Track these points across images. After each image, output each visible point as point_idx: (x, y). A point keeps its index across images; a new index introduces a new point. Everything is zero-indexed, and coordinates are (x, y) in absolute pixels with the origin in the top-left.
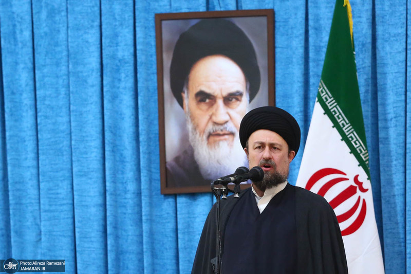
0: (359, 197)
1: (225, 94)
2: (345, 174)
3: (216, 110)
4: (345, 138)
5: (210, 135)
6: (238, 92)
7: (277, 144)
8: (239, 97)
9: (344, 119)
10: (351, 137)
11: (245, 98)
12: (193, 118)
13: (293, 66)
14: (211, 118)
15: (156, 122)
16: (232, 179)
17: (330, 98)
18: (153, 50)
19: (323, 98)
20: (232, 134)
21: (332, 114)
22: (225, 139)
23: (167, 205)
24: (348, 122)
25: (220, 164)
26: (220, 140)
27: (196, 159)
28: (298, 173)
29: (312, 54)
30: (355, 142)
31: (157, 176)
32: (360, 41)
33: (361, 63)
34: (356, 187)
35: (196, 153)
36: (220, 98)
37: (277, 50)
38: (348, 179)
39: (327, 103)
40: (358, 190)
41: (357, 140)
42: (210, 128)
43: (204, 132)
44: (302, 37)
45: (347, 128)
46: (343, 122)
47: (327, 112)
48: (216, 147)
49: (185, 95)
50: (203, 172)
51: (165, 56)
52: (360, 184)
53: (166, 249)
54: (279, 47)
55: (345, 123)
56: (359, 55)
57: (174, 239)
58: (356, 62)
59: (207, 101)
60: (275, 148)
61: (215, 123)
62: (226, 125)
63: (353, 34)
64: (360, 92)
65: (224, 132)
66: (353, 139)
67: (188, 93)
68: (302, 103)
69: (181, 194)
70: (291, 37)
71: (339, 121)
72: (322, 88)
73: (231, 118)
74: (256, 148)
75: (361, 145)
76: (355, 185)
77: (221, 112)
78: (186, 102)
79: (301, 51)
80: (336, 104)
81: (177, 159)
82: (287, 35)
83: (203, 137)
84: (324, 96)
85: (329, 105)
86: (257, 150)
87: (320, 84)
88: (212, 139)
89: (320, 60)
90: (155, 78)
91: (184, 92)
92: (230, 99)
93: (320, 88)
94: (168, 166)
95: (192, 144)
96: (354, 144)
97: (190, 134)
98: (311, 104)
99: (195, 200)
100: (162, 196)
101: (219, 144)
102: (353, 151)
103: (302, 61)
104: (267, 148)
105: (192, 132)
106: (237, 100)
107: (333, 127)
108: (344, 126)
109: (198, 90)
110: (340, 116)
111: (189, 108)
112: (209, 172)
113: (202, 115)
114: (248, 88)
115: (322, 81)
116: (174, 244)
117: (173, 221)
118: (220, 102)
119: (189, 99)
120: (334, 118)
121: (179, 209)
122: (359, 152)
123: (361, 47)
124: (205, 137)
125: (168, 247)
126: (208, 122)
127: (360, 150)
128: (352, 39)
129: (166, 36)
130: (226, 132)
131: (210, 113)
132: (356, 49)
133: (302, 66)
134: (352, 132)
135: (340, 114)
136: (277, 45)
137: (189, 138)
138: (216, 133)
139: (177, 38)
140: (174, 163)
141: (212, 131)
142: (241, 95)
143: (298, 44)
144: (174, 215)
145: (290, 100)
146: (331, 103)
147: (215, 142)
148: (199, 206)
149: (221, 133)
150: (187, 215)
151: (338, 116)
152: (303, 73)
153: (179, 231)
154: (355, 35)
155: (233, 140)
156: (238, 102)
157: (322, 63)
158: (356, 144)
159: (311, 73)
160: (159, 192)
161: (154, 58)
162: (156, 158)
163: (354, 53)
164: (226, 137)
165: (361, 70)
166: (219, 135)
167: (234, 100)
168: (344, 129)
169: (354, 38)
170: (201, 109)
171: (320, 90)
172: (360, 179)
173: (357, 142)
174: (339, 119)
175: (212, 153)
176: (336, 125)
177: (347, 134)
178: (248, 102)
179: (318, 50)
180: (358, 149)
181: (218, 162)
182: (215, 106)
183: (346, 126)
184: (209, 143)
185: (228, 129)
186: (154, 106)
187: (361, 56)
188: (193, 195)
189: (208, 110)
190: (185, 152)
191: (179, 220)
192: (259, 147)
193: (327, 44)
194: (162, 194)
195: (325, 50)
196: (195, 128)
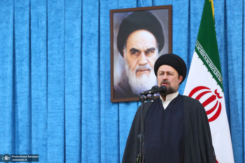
0: (218, 101)
1: (146, 49)
2: (210, 89)
3: (141, 58)
4: (210, 70)
5: (137, 71)
6: (152, 48)
7: (171, 72)
8: (153, 51)
9: (209, 60)
10: (213, 69)
11: (156, 51)
12: (128, 62)
13: (182, 33)
14: (138, 62)
15: (109, 65)
16: (150, 92)
17: (202, 49)
18: (108, 29)
19: (198, 49)
20: (149, 70)
21: (203, 58)
22: (145, 73)
23: (114, 108)
24: (211, 61)
25: (142, 86)
26: (143, 73)
27: (129, 84)
28: (184, 90)
29: (192, 27)
30: (215, 72)
31: (109, 93)
32: (218, 20)
33: (218, 30)
34: (216, 96)
35: (130, 80)
36: (143, 52)
37: (174, 26)
38: (211, 92)
39: (200, 52)
40: (217, 97)
41: (216, 71)
42: (138, 67)
43: (134, 69)
44: (187, 19)
45: (211, 65)
46: (209, 61)
47: (200, 56)
48: (141, 77)
49: (124, 51)
50: (133, 90)
51: (114, 31)
52: (218, 94)
53: (113, 131)
54: (175, 24)
55: (210, 62)
56: (217, 27)
57: (117, 126)
58: (216, 30)
59: (136, 53)
60: (170, 74)
61: (140, 65)
62: (146, 66)
63: (214, 15)
64: (218, 46)
65: (145, 69)
66: (214, 70)
67: (126, 50)
68: (187, 53)
69: (121, 102)
70: (181, 19)
71: (207, 61)
72: (197, 44)
73: (148, 62)
74: (160, 74)
75: (218, 74)
76: (215, 95)
77: (144, 59)
78: (125, 54)
79: (186, 26)
80: (205, 52)
81: (119, 84)
82: (179, 18)
83: (133, 72)
84: (198, 48)
85: (201, 53)
86: (161, 76)
87: (196, 42)
88: (138, 73)
89: (196, 30)
90: (109, 42)
91: (124, 49)
92: (148, 52)
93: (196, 44)
94: (115, 88)
95: (128, 76)
96: (214, 73)
97: (127, 71)
98: (191, 53)
99: (129, 105)
100: (111, 103)
101: (142, 75)
102: (214, 77)
103: (187, 31)
104: (165, 74)
105: (128, 70)
106: (152, 52)
107: (203, 64)
108: (209, 63)
109: (131, 48)
110: (207, 59)
111: (127, 57)
112: (136, 90)
113: (133, 61)
114: (158, 45)
115: (197, 41)
116: (117, 129)
117: (117, 116)
118: (143, 54)
119: (127, 52)
120: (204, 60)
121: (120, 110)
122: (217, 77)
123: (218, 22)
124: (134, 72)
125: (114, 130)
126: (136, 64)
127: (218, 76)
128: (214, 18)
129: (115, 21)
130: (146, 69)
131: (138, 60)
132: (216, 24)
133: (187, 34)
134: (214, 67)
135: (207, 57)
136: (173, 23)
137: (126, 73)
138: (141, 70)
139: (121, 22)
140: (118, 86)
141: (138, 69)
142: (154, 49)
143: (185, 22)
144: (117, 113)
145: (180, 51)
146: (203, 52)
147: (140, 74)
148: (131, 109)
149: (143, 69)
150: (124, 113)
151: (206, 59)
152: (187, 37)
153: (120, 122)
154: (215, 16)
155: (149, 73)
156: (152, 53)
157: (198, 31)
158: (216, 73)
159: (192, 37)
160: (110, 101)
161: (109, 33)
162: (109, 84)
163: (215, 25)
164: (146, 71)
165: (219, 34)
166: (142, 71)
167: (150, 52)
168: (209, 65)
169: (215, 18)
170: (133, 58)
171: (196, 45)
172: (218, 92)
173: (216, 72)
174: (207, 60)
175: (138, 80)
176: (205, 63)
177: (211, 68)
178: (158, 53)
179: (195, 25)
180: (217, 76)
181: (142, 85)
182: (140, 56)
183: (211, 64)
184: (137, 75)
185: (147, 67)
186: (108, 57)
187: (218, 27)
188: (128, 103)
189: (136, 58)
190: (124, 80)
191: (120, 116)
192: (161, 74)
193: (200, 21)
194: (111, 102)
195: (199, 25)
196: (130, 67)
